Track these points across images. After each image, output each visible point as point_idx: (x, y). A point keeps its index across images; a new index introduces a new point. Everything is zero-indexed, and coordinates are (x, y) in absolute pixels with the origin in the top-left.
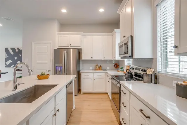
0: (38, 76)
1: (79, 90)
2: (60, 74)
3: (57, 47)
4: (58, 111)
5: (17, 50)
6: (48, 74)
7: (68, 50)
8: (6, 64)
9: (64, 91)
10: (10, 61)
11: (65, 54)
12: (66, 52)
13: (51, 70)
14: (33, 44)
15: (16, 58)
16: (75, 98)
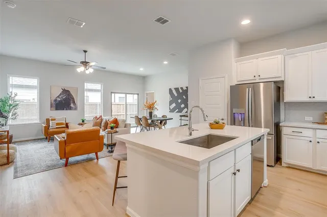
0: (211, 125)
1: (278, 159)
2: (240, 125)
3: (234, 83)
4: (239, 171)
5: (181, 91)
6: (223, 123)
7: (254, 86)
8: (170, 109)
9: (248, 149)
10: (174, 105)
11: (248, 93)
12: (250, 89)
13: (225, 118)
14: (200, 81)
15: (179, 101)
16: (268, 170)
